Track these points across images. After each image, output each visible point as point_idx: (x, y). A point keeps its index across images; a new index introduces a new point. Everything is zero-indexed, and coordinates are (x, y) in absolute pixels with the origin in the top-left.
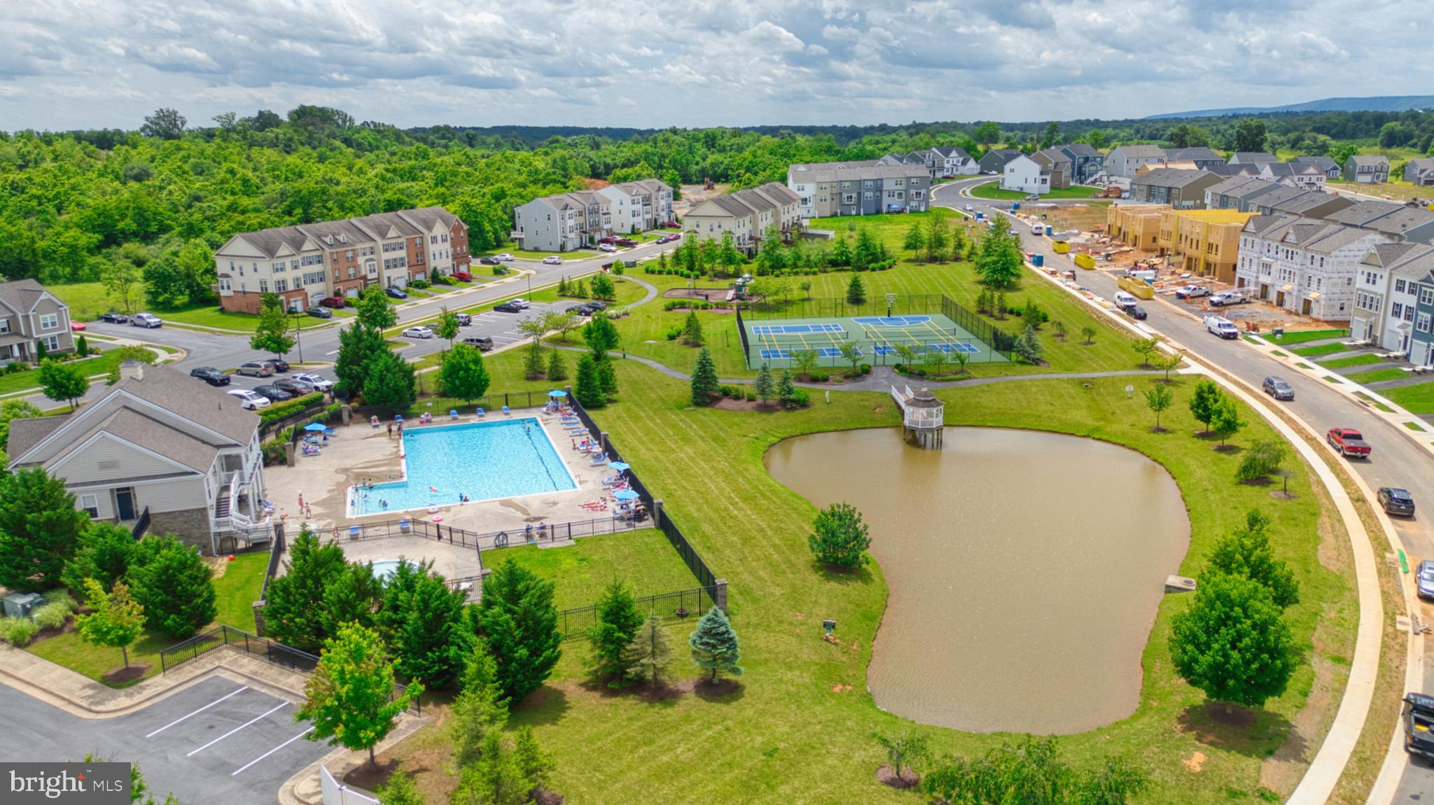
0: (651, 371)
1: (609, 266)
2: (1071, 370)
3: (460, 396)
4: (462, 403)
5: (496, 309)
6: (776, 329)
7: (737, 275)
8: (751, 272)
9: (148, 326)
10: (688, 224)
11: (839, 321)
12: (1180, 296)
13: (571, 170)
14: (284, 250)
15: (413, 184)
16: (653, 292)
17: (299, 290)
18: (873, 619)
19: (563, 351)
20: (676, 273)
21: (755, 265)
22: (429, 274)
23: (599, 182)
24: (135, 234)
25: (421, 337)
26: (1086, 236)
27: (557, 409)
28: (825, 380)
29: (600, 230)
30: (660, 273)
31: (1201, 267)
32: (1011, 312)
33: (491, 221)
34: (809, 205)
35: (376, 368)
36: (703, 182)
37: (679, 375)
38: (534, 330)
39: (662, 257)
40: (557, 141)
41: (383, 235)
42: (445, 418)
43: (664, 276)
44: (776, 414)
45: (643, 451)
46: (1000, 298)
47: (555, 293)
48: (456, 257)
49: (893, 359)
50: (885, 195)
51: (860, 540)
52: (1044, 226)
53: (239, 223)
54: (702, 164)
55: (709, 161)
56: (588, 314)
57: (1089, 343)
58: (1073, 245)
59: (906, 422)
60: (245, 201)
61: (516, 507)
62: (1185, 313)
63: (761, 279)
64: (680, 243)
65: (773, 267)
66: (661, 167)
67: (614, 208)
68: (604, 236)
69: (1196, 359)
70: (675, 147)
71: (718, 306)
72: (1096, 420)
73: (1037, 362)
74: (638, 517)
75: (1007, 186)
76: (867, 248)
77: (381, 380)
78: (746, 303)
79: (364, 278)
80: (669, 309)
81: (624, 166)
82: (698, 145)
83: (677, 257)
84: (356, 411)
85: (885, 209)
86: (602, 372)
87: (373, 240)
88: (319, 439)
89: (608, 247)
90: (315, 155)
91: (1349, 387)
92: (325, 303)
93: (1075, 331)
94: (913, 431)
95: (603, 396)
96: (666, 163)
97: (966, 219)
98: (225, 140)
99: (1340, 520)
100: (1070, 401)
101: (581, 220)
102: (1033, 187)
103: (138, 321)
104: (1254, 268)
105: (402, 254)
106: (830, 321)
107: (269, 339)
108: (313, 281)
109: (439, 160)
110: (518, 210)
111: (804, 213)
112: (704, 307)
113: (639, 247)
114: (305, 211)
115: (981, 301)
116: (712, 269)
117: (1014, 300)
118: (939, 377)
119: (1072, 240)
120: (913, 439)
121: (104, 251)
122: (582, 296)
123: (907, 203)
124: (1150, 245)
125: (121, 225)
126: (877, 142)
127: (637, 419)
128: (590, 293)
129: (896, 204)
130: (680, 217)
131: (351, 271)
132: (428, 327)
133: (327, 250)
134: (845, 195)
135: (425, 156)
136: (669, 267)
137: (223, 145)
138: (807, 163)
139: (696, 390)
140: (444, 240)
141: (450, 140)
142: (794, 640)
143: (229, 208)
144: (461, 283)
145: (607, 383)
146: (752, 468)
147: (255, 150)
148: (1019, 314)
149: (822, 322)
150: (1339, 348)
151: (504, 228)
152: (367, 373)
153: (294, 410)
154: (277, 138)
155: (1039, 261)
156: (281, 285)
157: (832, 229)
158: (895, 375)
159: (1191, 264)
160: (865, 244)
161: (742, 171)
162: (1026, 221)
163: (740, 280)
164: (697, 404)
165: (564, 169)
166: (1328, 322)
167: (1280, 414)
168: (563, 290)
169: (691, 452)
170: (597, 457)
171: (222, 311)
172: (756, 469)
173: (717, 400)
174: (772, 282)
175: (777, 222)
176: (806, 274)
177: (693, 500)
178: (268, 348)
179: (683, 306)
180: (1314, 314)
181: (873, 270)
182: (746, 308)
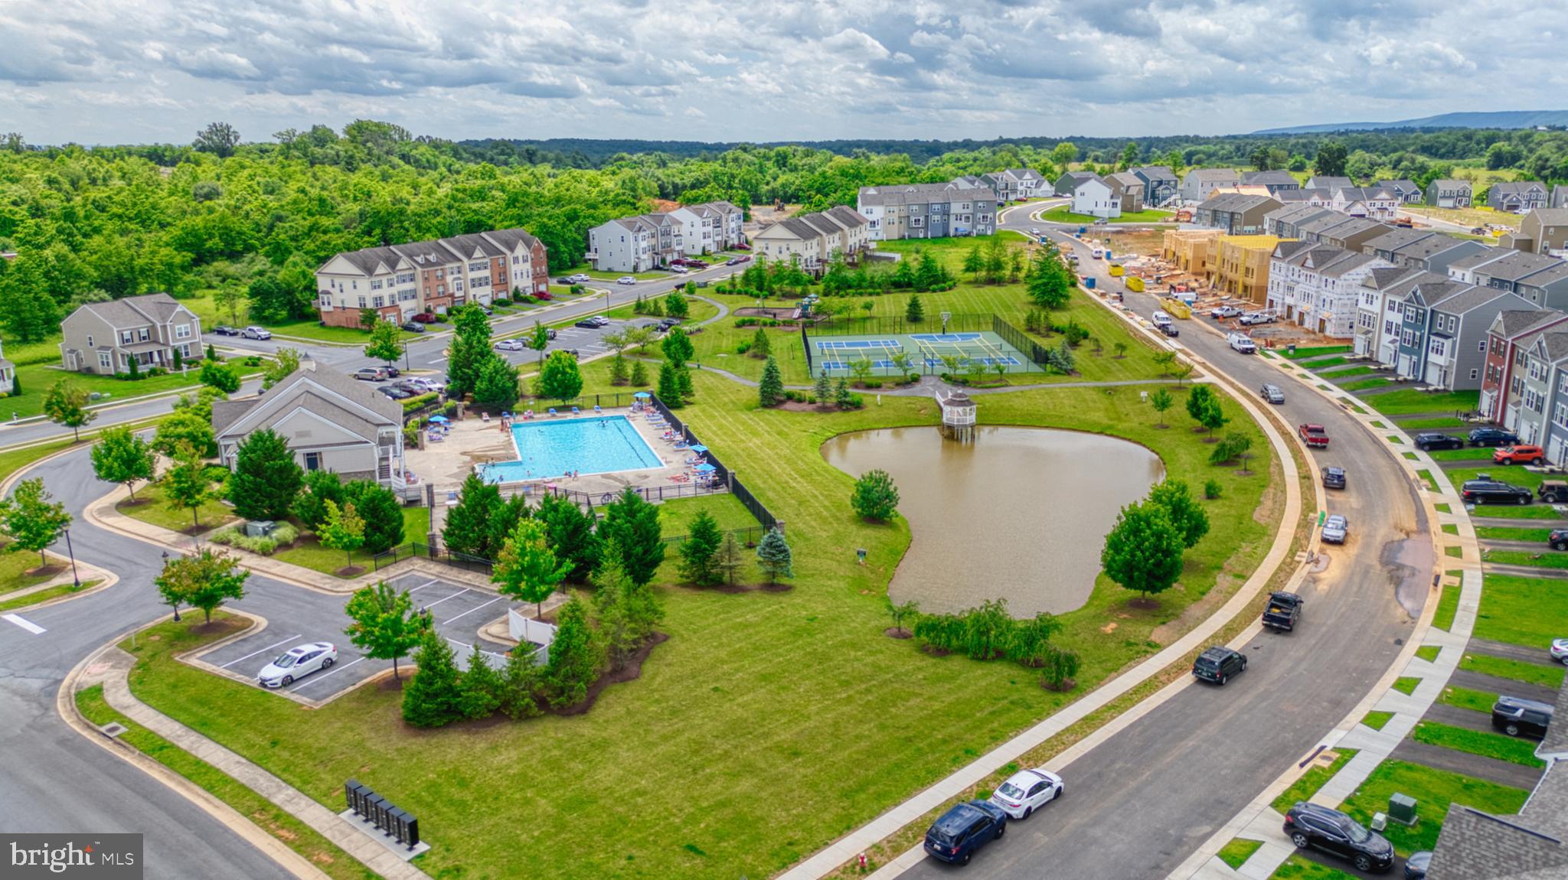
0: (723, 378)
1: (682, 286)
2: (1099, 380)
3: (557, 397)
4: (559, 403)
5: (578, 325)
6: (837, 345)
7: (804, 295)
8: (817, 292)
9: (258, 338)
10: (757, 247)
11: (897, 338)
12: (1215, 316)
13: (640, 191)
14: (382, 269)
15: (484, 204)
16: (725, 310)
17: (394, 306)
18: (898, 554)
19: (644, 362)
20: (746, 293)
21: (821, 287)
22: (511, 294)
23: (669, 203)
24: (222, 253)
25: (511, 349)
26: (1144, 259)
27: (642, 409)
28: (878, 387)
29: (672, 251)
30: (731, 293)
31: (1240, 291)
32: (1057, 330)
33: (565, 242)
34: (878, 227)
35: (486, 371)
36: (773, 203)
37: (749, 383)
38: (616, 343)
39: (733, 278)
40: (623, 159)
41: (469, 256)
42: (545, 415)
43: (734, 297)
44: (833, 414)
45: (717, 441)
46: (1046, 317)
47: (631, 311)
48: (537, 277)
49: (940, 370)
50: (952, 218)
51: (890, 497)
52: (1104, 250)
53: (324, 242)
54: (772, 184)
55: (780, 181)
56: (664, 330)
57: (1121, 357)
58: (1127, 269)
59: (944, 420)
60: (325, 222)
61: (615, 479)
62: (1215, 331)
63: (826, 299)
64: (749, 265)
65: (838, 288)
66: (730, 187)
67: (685, 229)
68: (676, 257)
69: (1211, 371)
70: (745, 168)
71: (786, 324)
72: (1111, 419)
73: (1070, 372)
74: (715, 485)
75: (1077, 210)
76: (929, 271)
77: (491, 380)
78: (810, 321)
79: (452, 295)
80: (739, 326)
81: (693, 187)
82: (769, 164)
83: (746, 278)
84: (467, 408)
85: (952, 232)
86: (681, 377)
87: (459, 260)
88: (442, 430)
89: (680, 268)
90: (377, 173)
91: (1336, 393)
92: (417, 319)
93: (1109, 345)
94: (950, 427)
95: (682, 398)
96: (736, 183)
97: (1031, 242)
98: (287, 158)
99: (1284, 492)
100: (1091, 404)
101: (653, 241)
102: (1103, 211)
103: (249, 334)
104: (1281, 290)
105: (486, 273)
106: (888, 338)
107: (381, 348)
108: (406, 298)
109: (506, 180)
110: (592, 232)
111: (871, 235)
112: (772, 325)
113: (709, 268)
114: (384, 233)
115: (1030, 320)
116: (781, 290)
117: (1059, 319)
118: (979, 384)
119: (1130, 264)
120: (951, 435)
121: (195, 269)
122: (657, 313)
123: (974, 227)
124: (1200, 269)
125: (209, 244)
126: (958, 160)
127: (712, 417)
128: (665, 310)
129: (964, 226)
130: (750, 238)
131: (441, 289)
132: (517, 340)
133: (419, 269)
134: (913, 219)
135: (492, 176)
136: (739, 287)
137: (286, 163)
138: (878, 185)
139: (763, 393)
140: (525, 261)
141: (510, 155)
142: (835, 564)
143: (311, 228)
144: (543, 302)
145: (685, 386)
146: (810, 455)
147: (317, 168)
148: (1063, 332)
149: (881, 339)
150: (1340, 361)
151: (577, 249)
152: (477, 376)
153: (415, 406)
154: (338, 155)
155: (1091, 284)
156: (378, 300)
157: (899, 251)
158: (941, 383)
159: (1231, 286)
160: (927, 266)
161: (813, 193)
162: (1089, 245)
163: (806, 301)
164: (765, 406)
165: (633, 190)
166: (1338, 339)
167: (1268, 414)
168: (639, 309)
169: (758, 442)
170: (679, 444)
171: (323, 325)
172: (815, 455)
173: (781, 402)
174: (835, 302)
175: (844, 245)
176: (870, 294)
177: (759, 476)
178: (381, 356)
179: (752, 323)
180: (1327, 333)
181: (934, 291)
182: (812, 325)
